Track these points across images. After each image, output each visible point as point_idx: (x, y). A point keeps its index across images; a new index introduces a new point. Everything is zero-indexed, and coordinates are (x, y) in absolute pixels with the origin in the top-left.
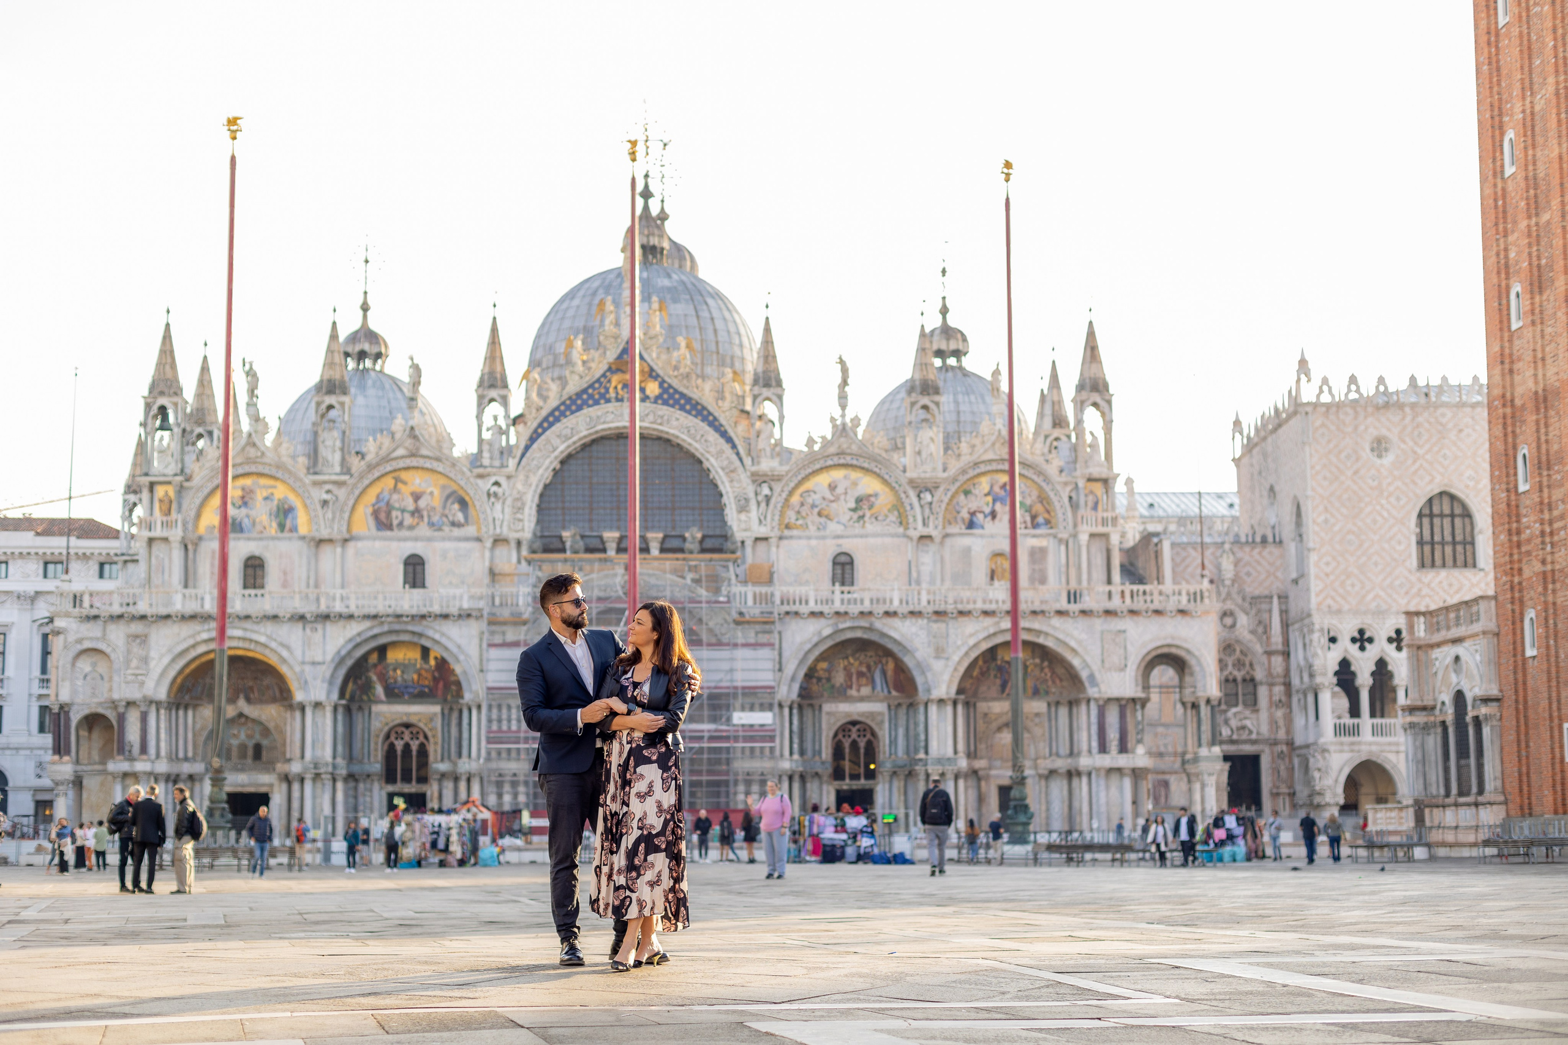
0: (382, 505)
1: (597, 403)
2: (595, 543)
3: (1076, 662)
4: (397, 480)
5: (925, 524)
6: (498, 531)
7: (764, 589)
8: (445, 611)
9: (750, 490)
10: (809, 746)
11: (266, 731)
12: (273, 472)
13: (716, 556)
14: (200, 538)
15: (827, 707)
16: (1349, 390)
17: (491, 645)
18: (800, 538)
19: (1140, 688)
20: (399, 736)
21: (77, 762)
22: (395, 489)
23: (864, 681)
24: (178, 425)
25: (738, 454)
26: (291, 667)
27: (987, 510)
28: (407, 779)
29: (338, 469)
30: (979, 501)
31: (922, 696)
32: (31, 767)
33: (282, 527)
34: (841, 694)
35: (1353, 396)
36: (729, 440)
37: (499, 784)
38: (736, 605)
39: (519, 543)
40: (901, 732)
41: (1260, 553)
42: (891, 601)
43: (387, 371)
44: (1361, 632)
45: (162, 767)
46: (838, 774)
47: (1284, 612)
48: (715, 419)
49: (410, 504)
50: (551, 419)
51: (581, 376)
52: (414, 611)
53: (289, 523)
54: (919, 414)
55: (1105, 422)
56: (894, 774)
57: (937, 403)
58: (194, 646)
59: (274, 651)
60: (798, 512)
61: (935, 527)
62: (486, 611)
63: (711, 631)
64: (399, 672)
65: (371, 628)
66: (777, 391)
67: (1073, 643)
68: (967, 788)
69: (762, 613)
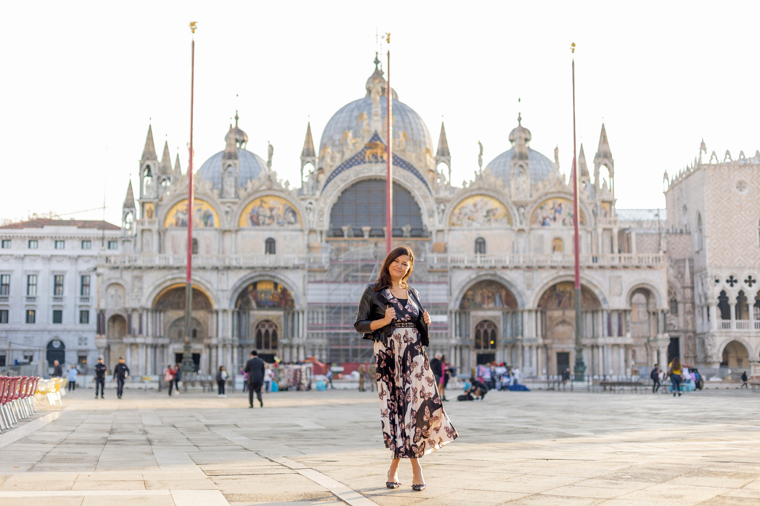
0: (255, 214)
1: (359, 163)
2: (359, 233)
3: (597, 292)
4: (262, 201)
5: (521, 223)
6: (311, 226)
7: (442, 255)
8: (287, 265)
9: (435, 206)
10: (463, 332)
11: (198, 323)
12: (202, 197)
13: (419, 239)
14: (167, 230)
15: (473, 313)
16: (726, 158)
17: (310, 282)
18: (458, 230)
19: (628, 305)
20: (263, 326)
21: (108, 338)
22: (261, 206)
23: (490, 300)
24: (156, 174)
25: (429, 189)
26: (212, 293)
27: (552, 216)
28: (267, 347)
29: (233, 195)
30: (548, 212)
31: (520, 307)
32: (76, 340)
33: (206, 224)
34: (479, 307)
35: (728, 160)
36: (424, 182)
37: (313, 350)
38: (429, 263)
39: (321, 232)
40: (509, 326)
41: (679, 239)
42: (505, 261)
43: (247, 149)
44: (731, 277)
45: (150, 341)
46: (478, 346)
47: (691, 268)
48: (417, 172)
49: (268, 213)
50: (337, 172)
51: (351, 151)
52: (271, 265)
53: (209, 222)
54: (517, 170)
55: (610, 173)
56: (506, 346)
57: (527, 164)
58: (165, 282)
59: (203, 284)
60: (458, 218)
61: (526, 225)
62: (307, 266)
63: (416, 276)
64: (263, 295)
65: (250, 274)
66: (448, 158)
67: (595, 282)
68: (542, 353)
69: (442, 267)
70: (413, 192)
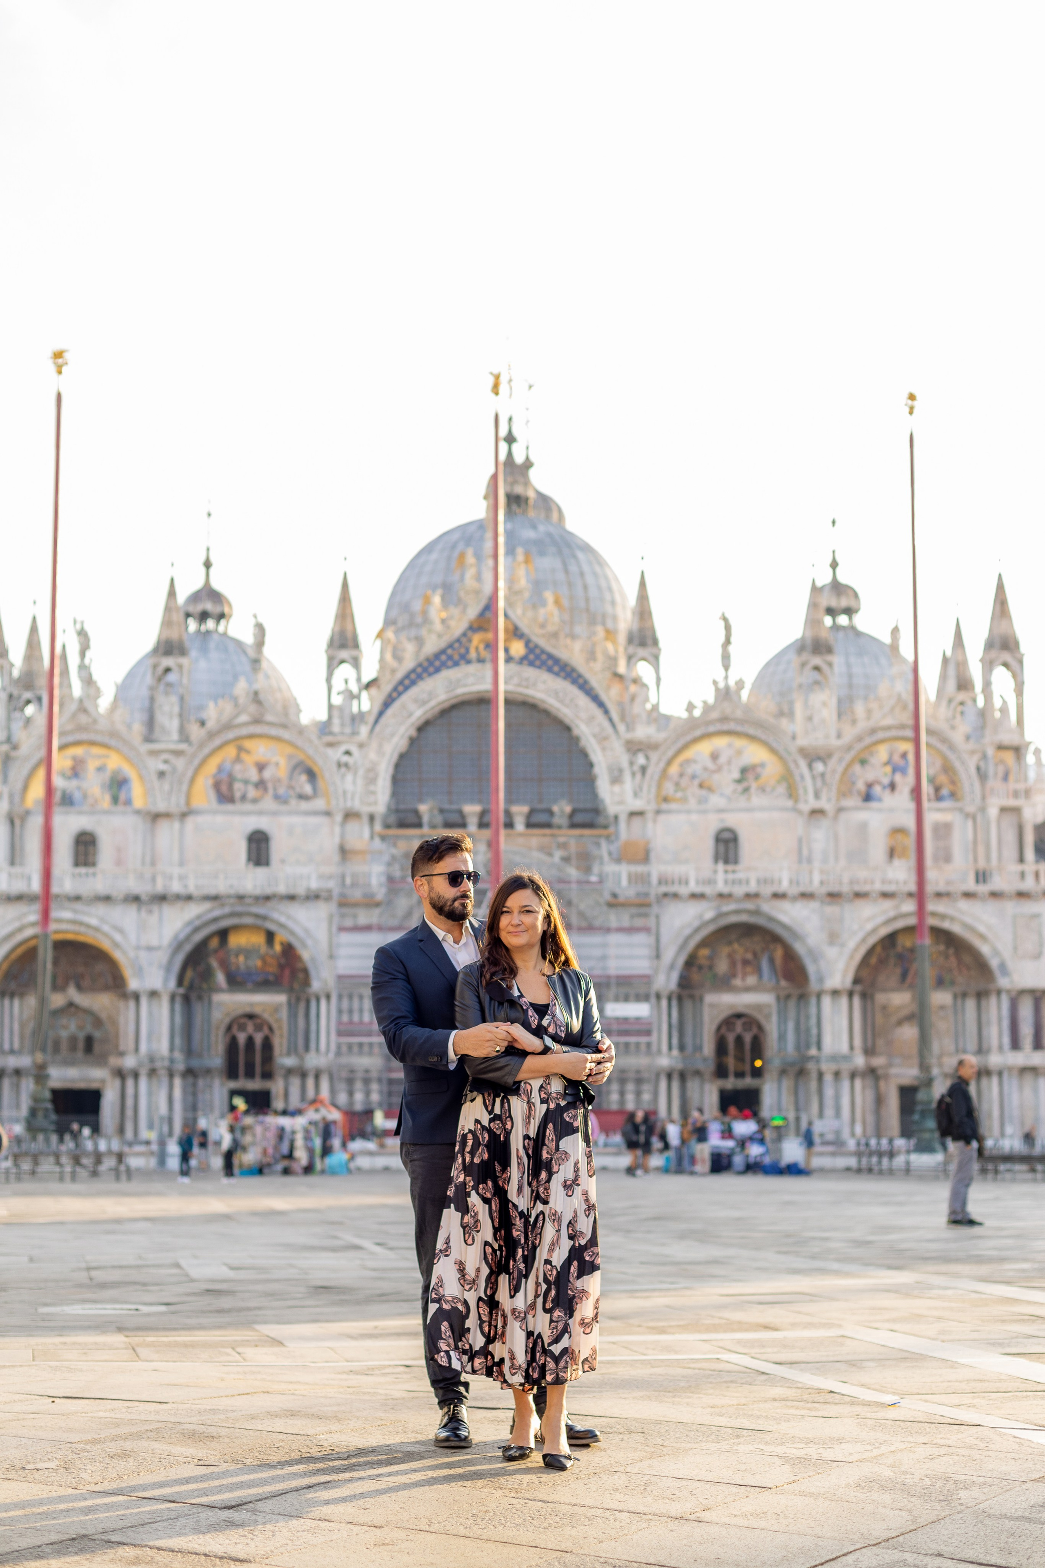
0: (224, 776)
1: (456, 664)
2: (455, 818)
3: (985, 950)
4: (240, 749)
5: (817, 796)
6: (349, 804)
7: (639, 869)
8: (292, 892)
9: (624, 759)
10: (689, 1041)
11: (98, 1022)
12: (106, 740)
13: (588, 832)
14: (26, 813)
15: (710, 998)
17: (342, 929)
18: (679, 812)
20: (242, 1028)
22: (238, 759)
23: (749, 969)
25: (611, 720)
26: (124, 953)
27: (886, 781)
28: (250, 1074)
29: (175, 736)
30: (877, 771)
31: (814, 986)
33: (115, 800)
34: (724, 984)
36: (601, 705)
37: (350, 1081)
38: (609, 885)
39: (372, 818)
40: (791, 1026)
42: (780, 882)
43: (231, 633)
46: (721, 1072)
48: (586, 682)
49: (254, 775)
50: (407, 682)
51: (440, 636)
52: (258, 892)
53: (122, 796)
54: (810, 676)
55: (1016, 685)
56: (783, 1072)
57: (830, 665)
58: (20, 929)
59: (106, 935)
60: (677, 784)
61: (829, 800)
62: (336, 892)
63: (581, 914)
64: (241, 959)
65: (211, 910)
66: (654, 650)
67: (982, 929)
68: (864, 1088)
69: (638, 894)
70: (577, 726)
